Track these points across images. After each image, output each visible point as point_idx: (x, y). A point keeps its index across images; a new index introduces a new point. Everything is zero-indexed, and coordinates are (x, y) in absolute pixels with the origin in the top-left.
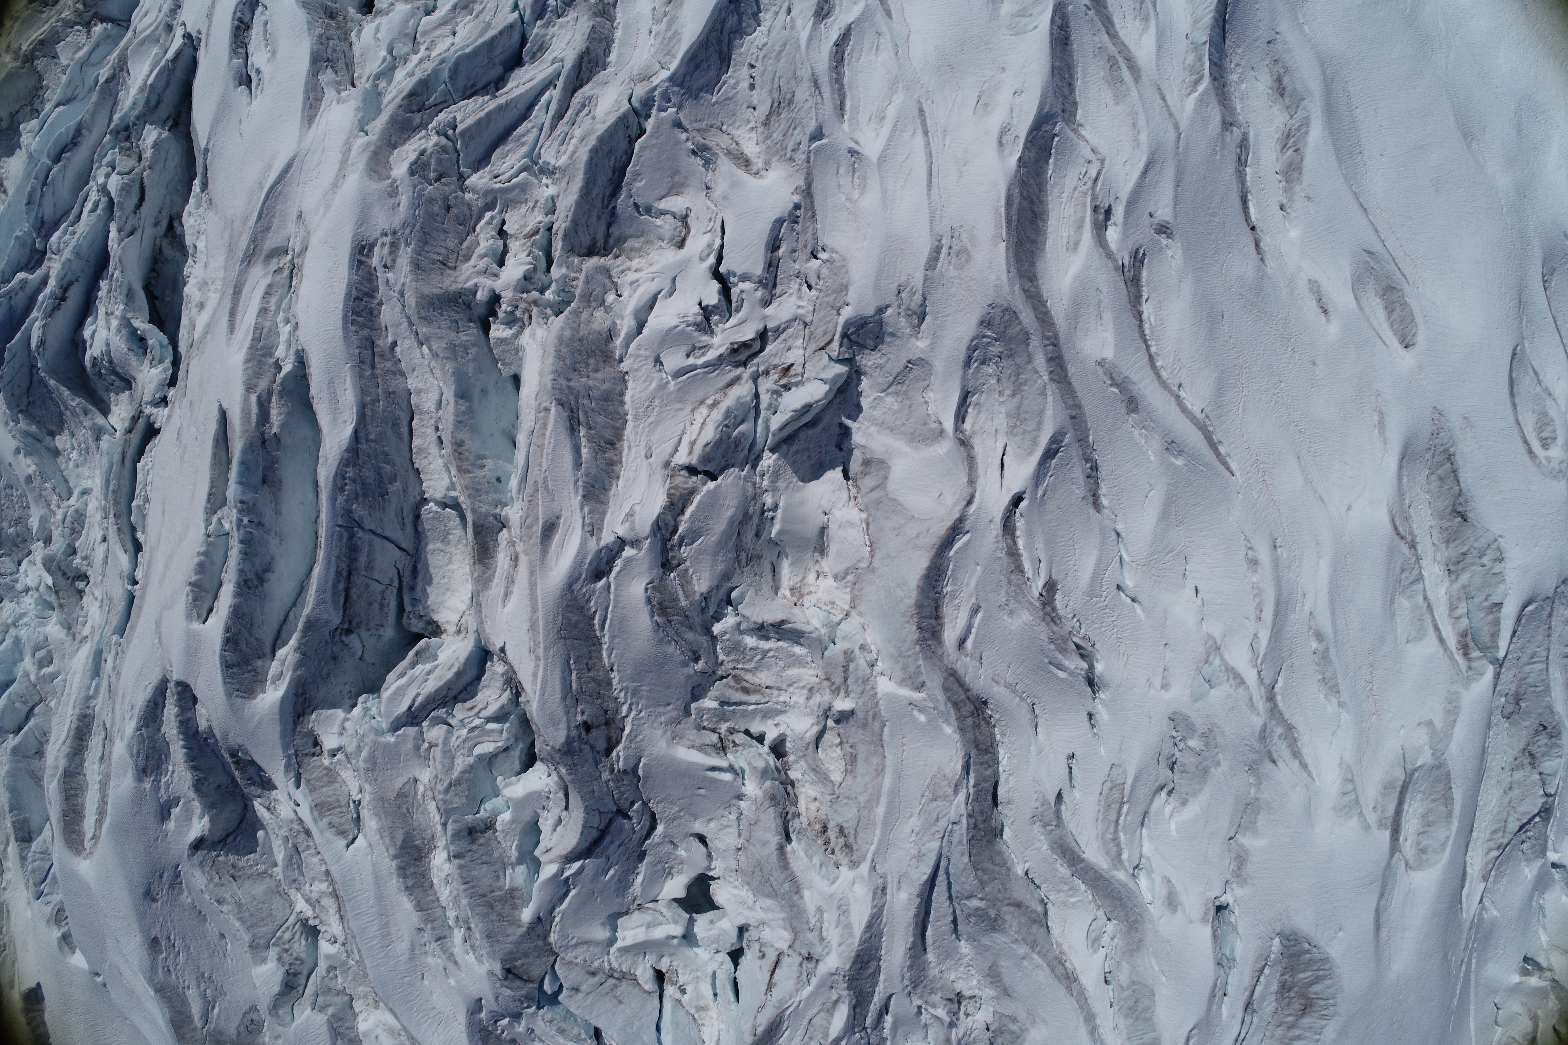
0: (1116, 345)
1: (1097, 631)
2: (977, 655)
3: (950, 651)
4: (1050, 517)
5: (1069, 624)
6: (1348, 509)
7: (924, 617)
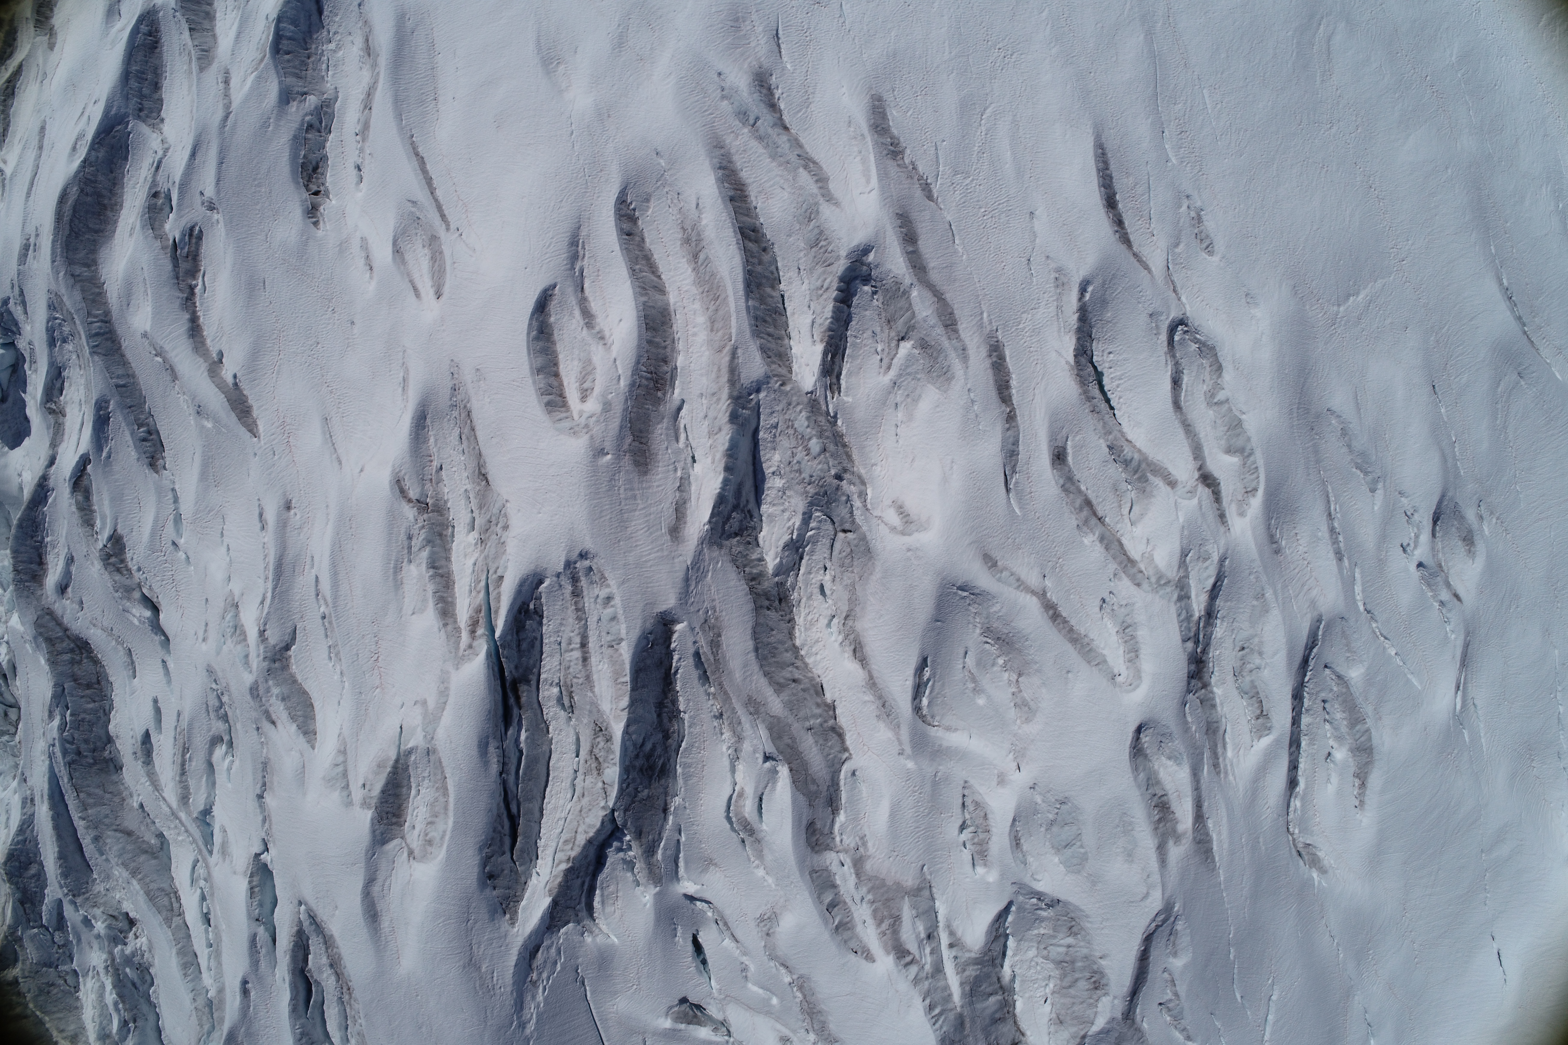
0: (153, 318)
1: (159, 583)
2: (78, 599)
3: (49, 593)
4: (117, 477)
5: (137, 576)
6: (362, 471)
7: (21, 562)
